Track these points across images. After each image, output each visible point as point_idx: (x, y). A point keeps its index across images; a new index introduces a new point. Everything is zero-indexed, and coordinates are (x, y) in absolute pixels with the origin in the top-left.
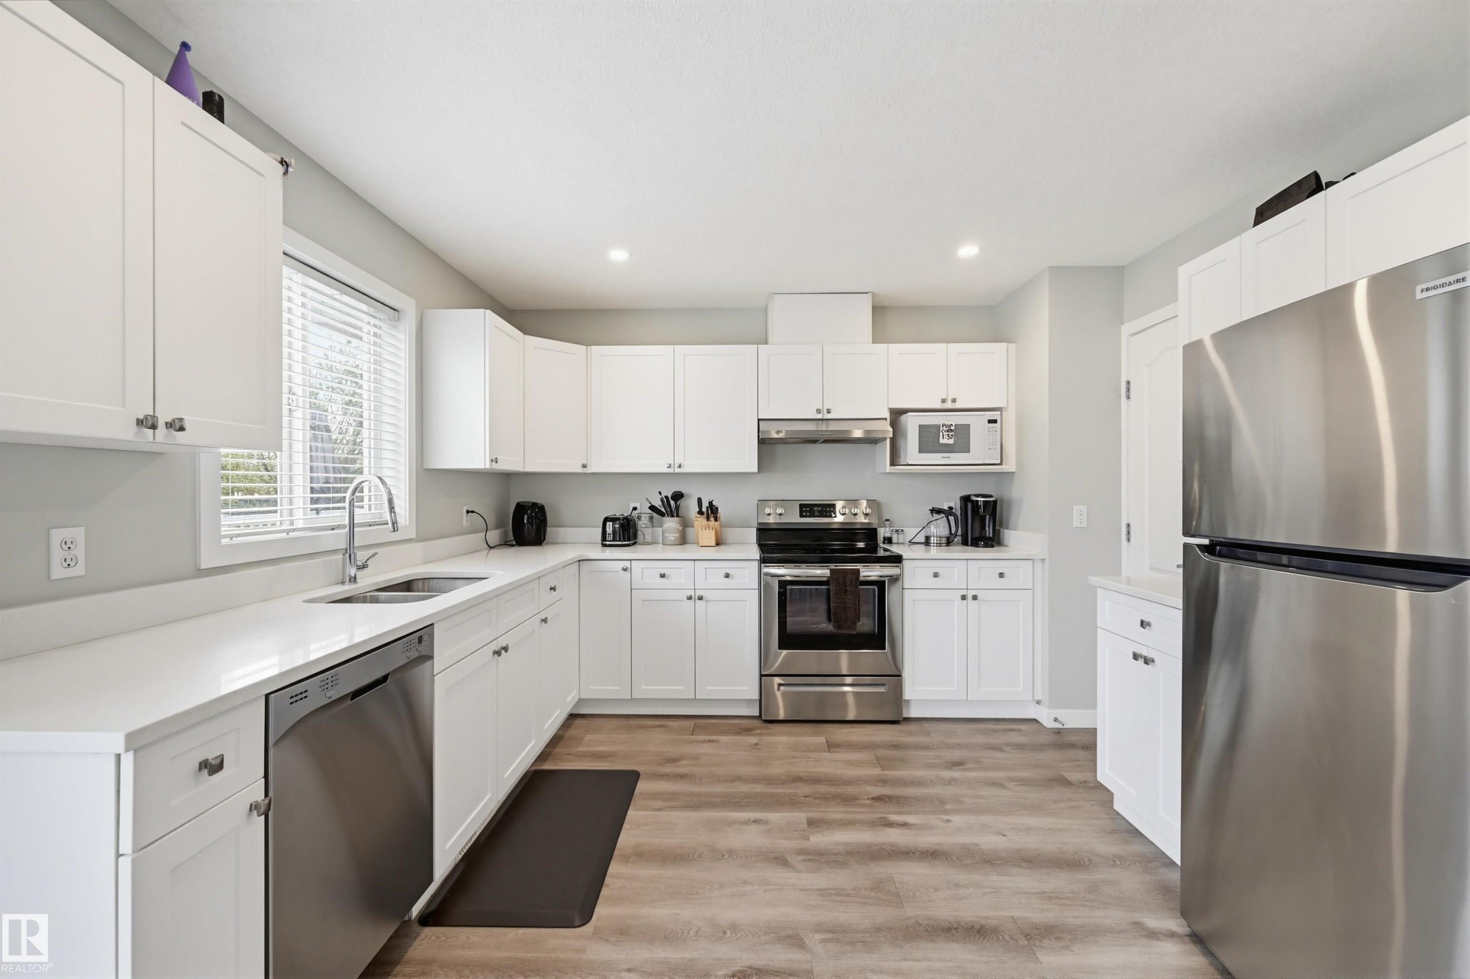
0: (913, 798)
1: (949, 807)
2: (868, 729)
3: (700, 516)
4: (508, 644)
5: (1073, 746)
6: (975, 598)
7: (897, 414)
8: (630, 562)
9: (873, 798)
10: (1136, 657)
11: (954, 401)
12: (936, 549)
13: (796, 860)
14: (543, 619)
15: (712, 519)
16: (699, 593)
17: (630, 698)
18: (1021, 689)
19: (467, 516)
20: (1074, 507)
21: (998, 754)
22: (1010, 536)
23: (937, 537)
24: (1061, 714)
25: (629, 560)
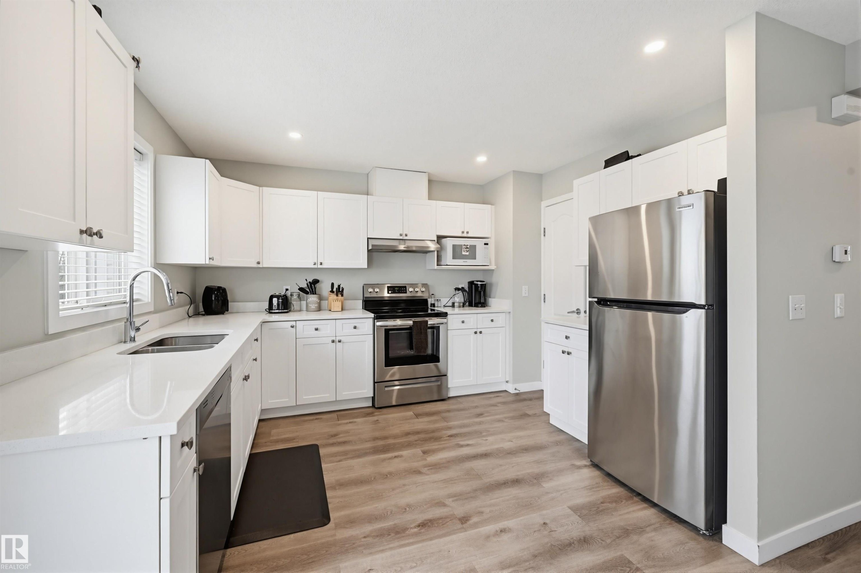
0: (467, 433)
1: (484, 434)
2: (432, 405)
3: (332, 293)
4: (249, 374)
5: (525, 400)
6: (481, 332)
7: (440, 238)
8: (295, 322)
9: (449, 436)
10: (563, 352)
11: (468, 233)
12: (458, 309)
13: (424, 470)
14: (254, 359)
15: (340, 295)
16: (338, 339)
17: (295, 405)
18: (500, 376)
19: (177, 296)
20: (523, 286)
21: (496, 408)
22: (492, 301)
23: (458, 303)
24: (517, 386)
25: (294, 321)
